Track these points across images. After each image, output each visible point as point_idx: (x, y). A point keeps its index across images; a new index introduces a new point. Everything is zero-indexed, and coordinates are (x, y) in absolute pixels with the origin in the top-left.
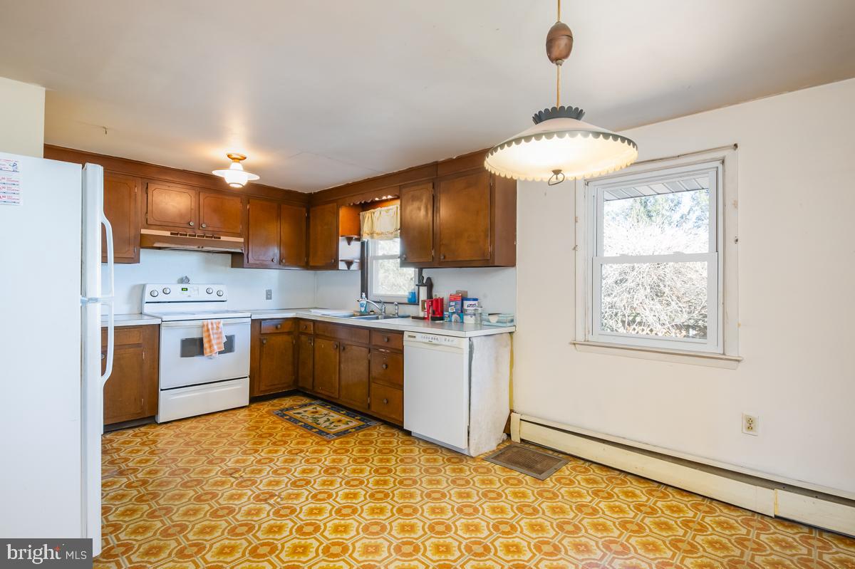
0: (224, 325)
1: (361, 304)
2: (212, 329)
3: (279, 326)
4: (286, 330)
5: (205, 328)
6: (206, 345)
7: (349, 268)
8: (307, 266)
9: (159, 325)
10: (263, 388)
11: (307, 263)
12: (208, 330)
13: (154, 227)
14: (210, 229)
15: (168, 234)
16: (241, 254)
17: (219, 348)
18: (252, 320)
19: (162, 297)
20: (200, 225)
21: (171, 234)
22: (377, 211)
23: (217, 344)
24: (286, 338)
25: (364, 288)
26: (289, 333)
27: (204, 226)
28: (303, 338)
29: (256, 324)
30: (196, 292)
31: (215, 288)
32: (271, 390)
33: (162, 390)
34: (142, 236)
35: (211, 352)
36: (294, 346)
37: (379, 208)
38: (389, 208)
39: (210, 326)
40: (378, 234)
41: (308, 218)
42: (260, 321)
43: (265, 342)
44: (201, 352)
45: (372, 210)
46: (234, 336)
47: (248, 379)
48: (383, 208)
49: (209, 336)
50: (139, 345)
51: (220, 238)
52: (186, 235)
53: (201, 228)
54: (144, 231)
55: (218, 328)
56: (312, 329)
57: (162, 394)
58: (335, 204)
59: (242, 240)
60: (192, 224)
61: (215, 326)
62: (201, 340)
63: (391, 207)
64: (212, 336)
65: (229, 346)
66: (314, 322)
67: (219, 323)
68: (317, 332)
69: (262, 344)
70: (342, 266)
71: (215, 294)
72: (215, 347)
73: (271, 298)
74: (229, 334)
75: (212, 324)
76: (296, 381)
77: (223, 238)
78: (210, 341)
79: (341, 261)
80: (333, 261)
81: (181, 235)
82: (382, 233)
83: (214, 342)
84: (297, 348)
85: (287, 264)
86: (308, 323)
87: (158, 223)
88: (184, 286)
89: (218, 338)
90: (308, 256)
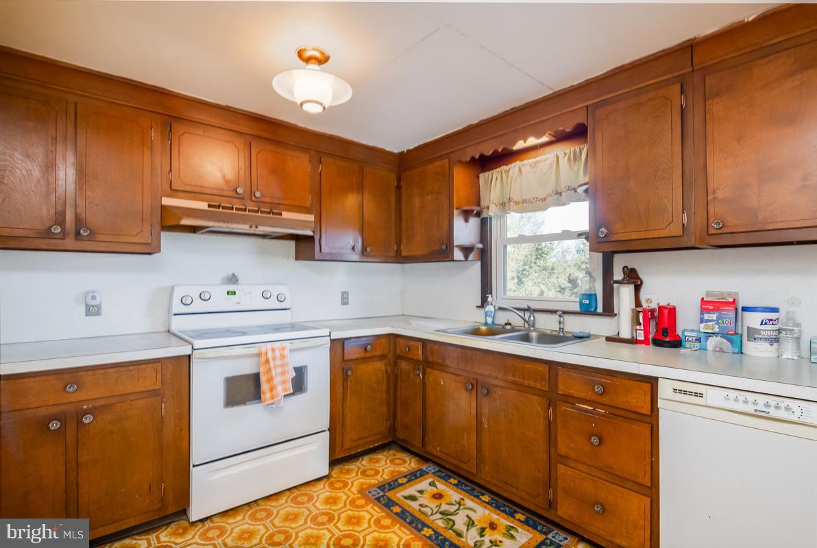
0: (291, 350)
1: (486, 313)
2: (274, 359)
3: (369, 347)
4: (378, 353)
5: (263, 359)
6: (265, 387)
7: (466, 257)
8: (399, 258)
9: (189, 356)
10: (347, 445)
11: (398, 252)
12: (267, 361)
13: (183, 195)
14: (267, 200)
15: (203, 206)
16: (310, 239)
17: (285, 390)
18: (332, 341)
19: (198, 306)
20: (252, 194)
21: (209, 206)
22: (514, 167)
23: (281, 381)
24: (380, 365)
25: (486, 288)
26: (382, 357)
27: (258, 194)
28: (404, 365)
29: (338, 346)
30: (248, 296)
31: (275, 290)
32: (357, 447)
33: (194, 466)
34: (164, 208)
35: (272, 398)
36: (388, 376)
37: (518, 163)
38: (539, 158)
39: (270, 355)
40: (517, 203)
41: (399, 187)
42: (342, 342)
43: (349, 373)
44: (257, 396)
45: (504, 168)
46: (305, 367)
47: (328, 433)
48: (526, 162)
49: (269, 370)
50: (156, 393)
51: (281, 214)
52: (232, 208)
53: (253, 198)
54: (166, 201)
55: (282, 357)
56: (420, 352)
57: (194, 472)
58: (446, 161)
59: (311, 218)
60: (240, 190)
61: (278, 354)
62: (256, 377)
63: (543, 157)
64: (273, 372)
65: (299, 384)
66: (424, 342)
67: (284, 349)
68: (430, 359)
69: (345, 377)
70: (458, 255)
71: (274, 298)
72: (280, 388)
73: (347, 303)
74: (298, 365)
75: (273, 350)
76: (393, 430)
77: (286, 215)
78: (270, 380)
79: (457, 246)
80: (444, 247)
81: (223, 208)
82: (524, 201)
83: (277, 380)
84: (393, 380)
85: (372, 254)
86: (411, 343)
87: (189, 189)
88: (232, 288)
89: (283, 373)
90: (399, 242)
